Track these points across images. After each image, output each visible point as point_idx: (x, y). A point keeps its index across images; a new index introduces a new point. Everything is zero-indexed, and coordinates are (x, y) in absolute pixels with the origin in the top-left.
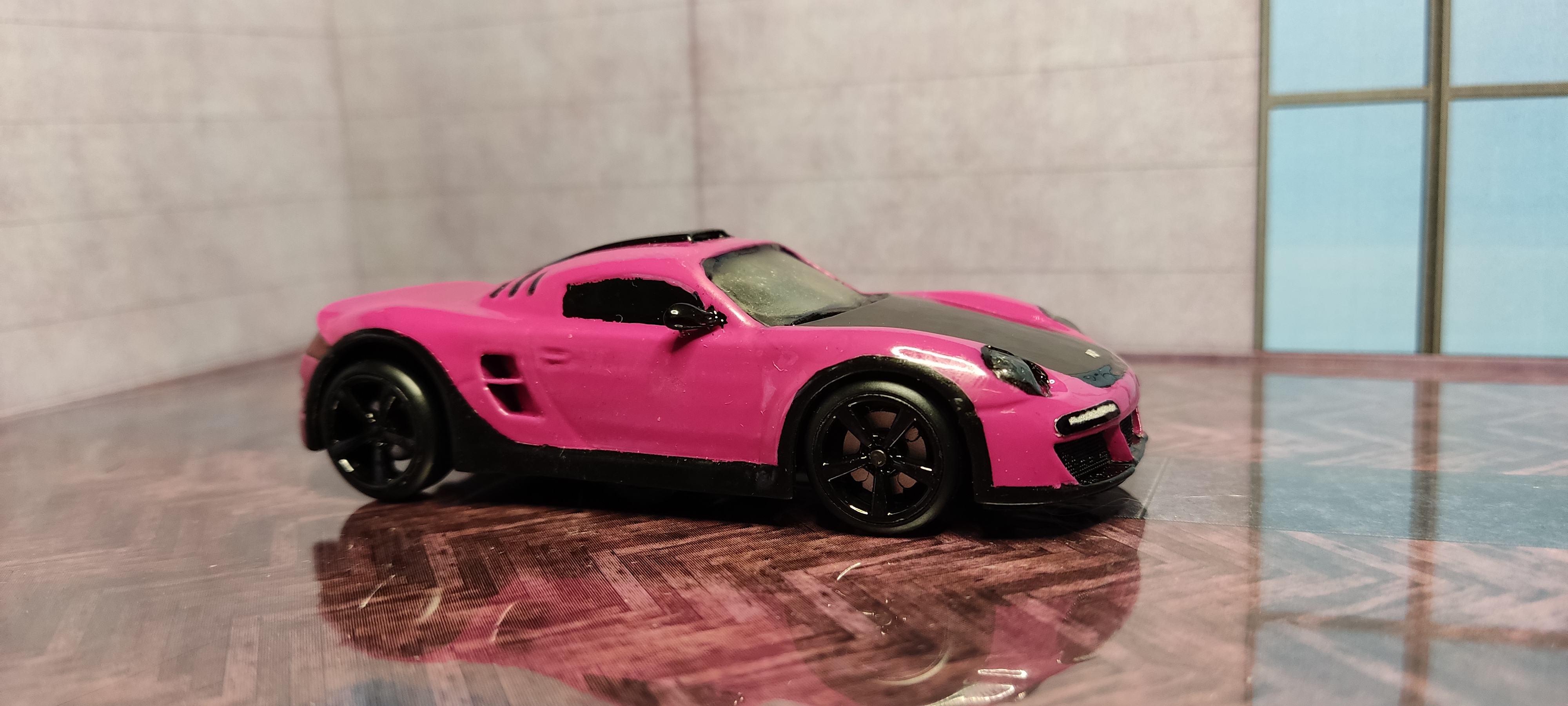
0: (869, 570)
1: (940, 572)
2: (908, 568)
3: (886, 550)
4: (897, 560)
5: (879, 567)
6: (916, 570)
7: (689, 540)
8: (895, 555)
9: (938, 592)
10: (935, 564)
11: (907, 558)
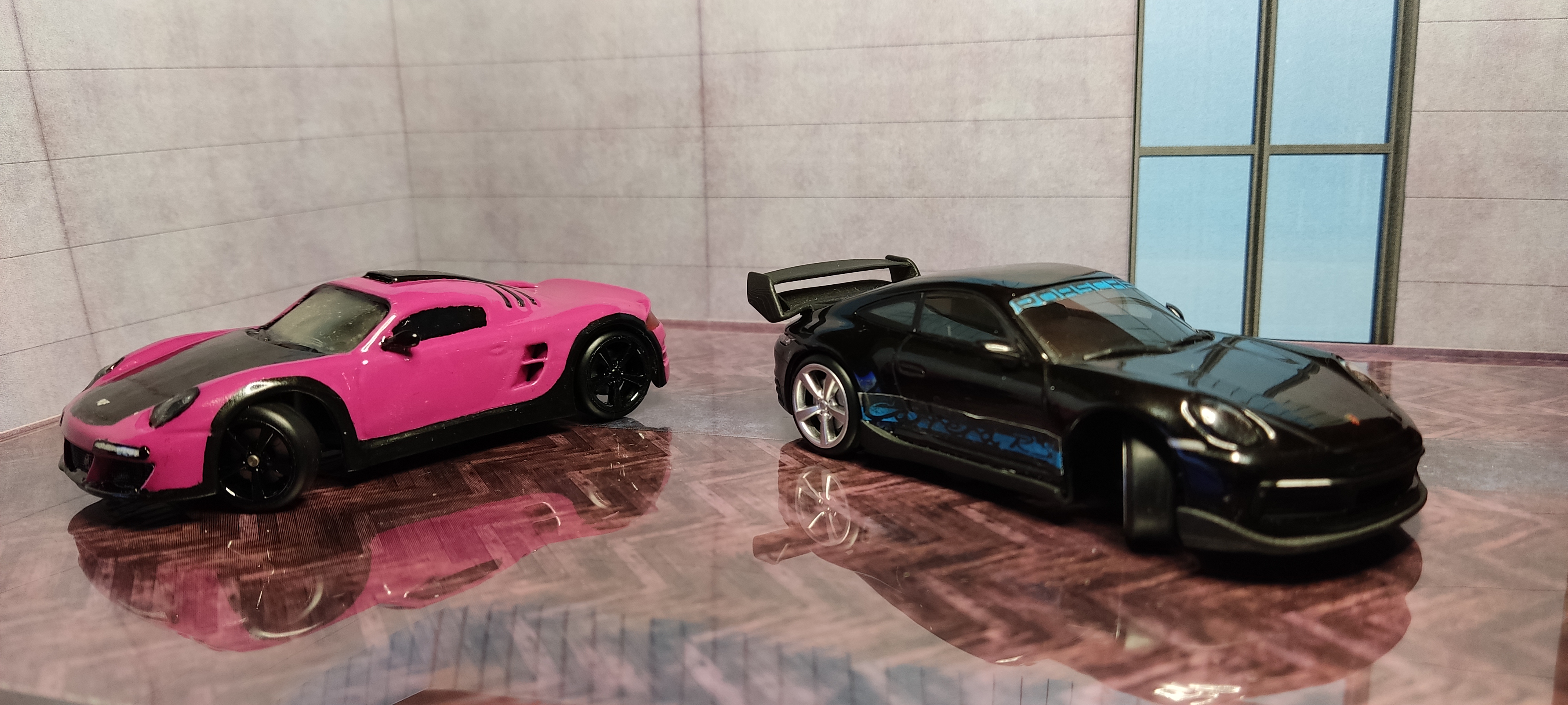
0: (868, 492)
1: (914, 493)
2: (892, 491)
3: (877, 480)
4: (885, 486)
5: (875, 490)
6: (898, 492)
7: (748, 474)
8: (883, 483)
9: (913, 505)
10: (909, 488)
11: (892, 485)
